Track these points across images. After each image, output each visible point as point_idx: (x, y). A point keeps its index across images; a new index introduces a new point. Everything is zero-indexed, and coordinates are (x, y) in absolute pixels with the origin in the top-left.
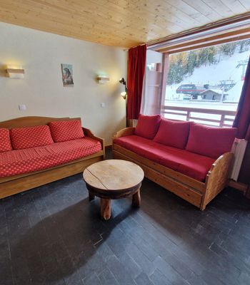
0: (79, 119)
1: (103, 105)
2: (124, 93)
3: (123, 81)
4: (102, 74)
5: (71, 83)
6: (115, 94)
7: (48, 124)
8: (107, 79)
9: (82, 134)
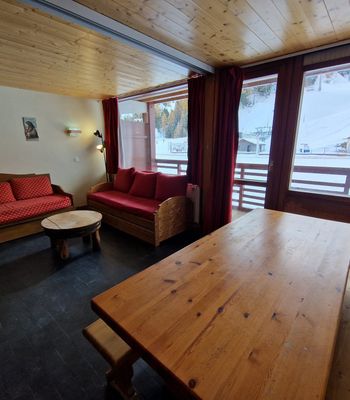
0: (48, 175)
1: (78, 159)
2: (100, 147)
3: (97, 133)
4: (73, 127)
5: (35, 136)
6: (91, 148)
7: (9, 181)
8: (80, 132)
9: (51, 191)
